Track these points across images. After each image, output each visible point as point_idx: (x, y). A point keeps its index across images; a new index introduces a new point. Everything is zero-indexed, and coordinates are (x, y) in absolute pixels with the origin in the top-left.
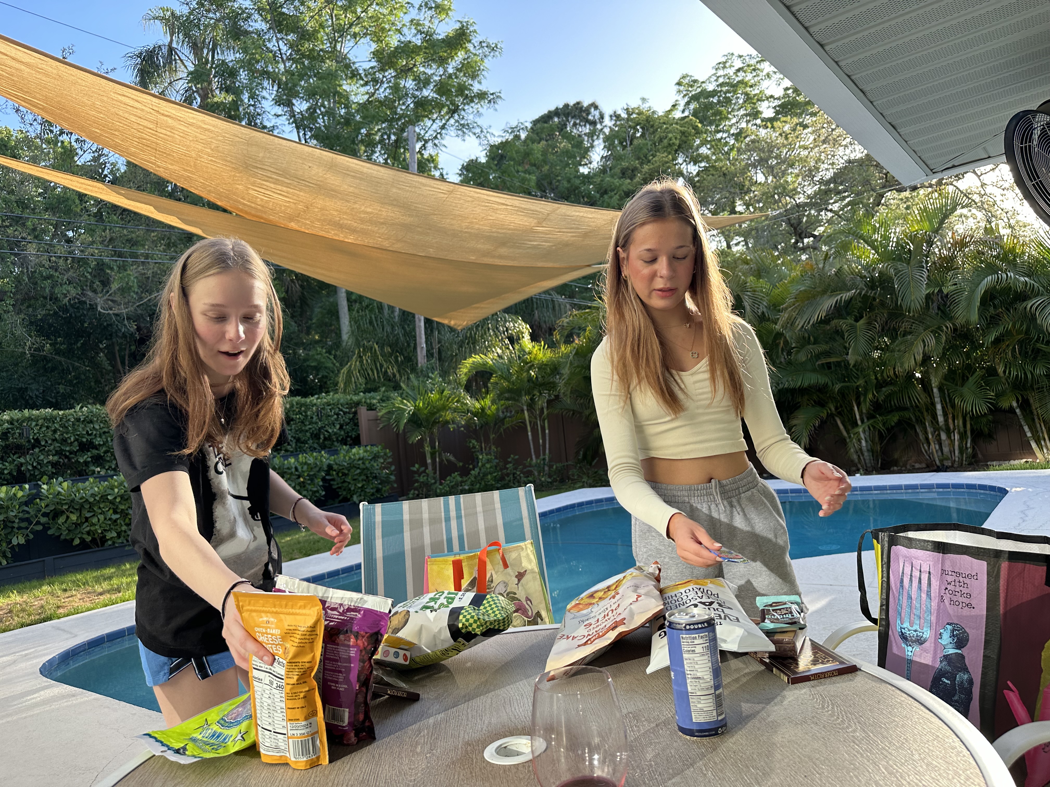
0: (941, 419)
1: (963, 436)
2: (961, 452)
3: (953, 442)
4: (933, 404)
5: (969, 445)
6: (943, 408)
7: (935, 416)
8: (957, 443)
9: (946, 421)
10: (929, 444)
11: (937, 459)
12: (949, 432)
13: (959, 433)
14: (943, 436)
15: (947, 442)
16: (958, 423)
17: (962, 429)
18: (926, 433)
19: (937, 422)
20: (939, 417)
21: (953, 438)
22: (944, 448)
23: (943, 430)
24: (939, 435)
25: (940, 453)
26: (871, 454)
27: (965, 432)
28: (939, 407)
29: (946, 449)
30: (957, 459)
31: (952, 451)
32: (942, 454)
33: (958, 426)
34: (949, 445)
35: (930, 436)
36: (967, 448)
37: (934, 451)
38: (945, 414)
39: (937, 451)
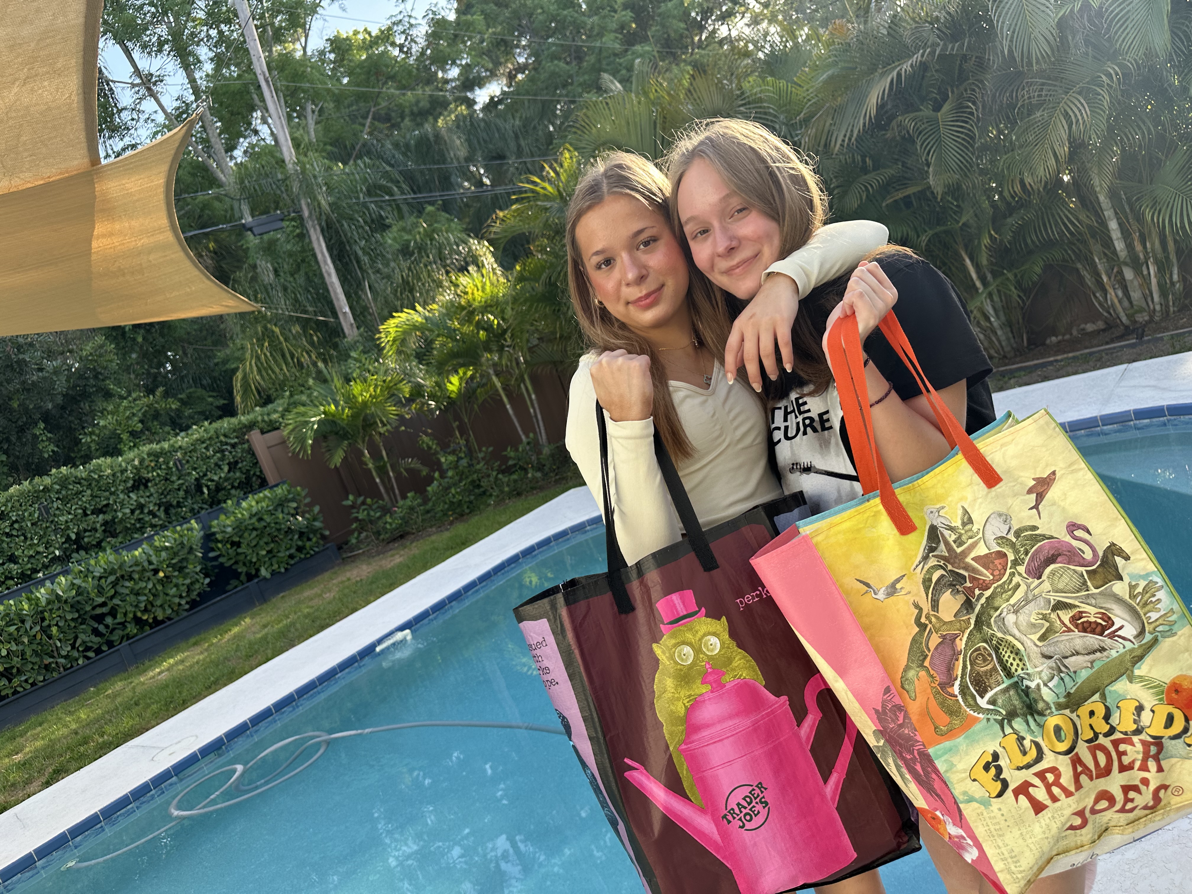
0: (1119, 245)
1: (1163, 267)
2: (1164, 293)
3: (1146, 279)
4: (1103, 223)
5: (1175, 277)
6: (1120, 225)
7: (1108, 243)
8: (1154, 281)
9: (1130, 246)
10: (1105, 291)
11: (1122, 315)
12: (1137, 265)
13: (1157, 262)
14: (1129, 274)
15: (1136, 283)
16: (1153, 245)
17: (1160, 255)
18: (1097, 275)
19: (1115, 252)
20: (1116, 243)
21: (1145, 272)
22: (1132, 294)
23: (1126, 264)
24: (1120, 273)
25: (1126, 303)
26: (1008, 329)
27: (1167, 258)
28: (1113, 225)
29: (1136, 295)
30: (1158, 308)
31: (1148, 296)
32: (1131, 302)
33: (1153, 250)
34: (1141, 286)
35: (1105, 279)
36: (1173, 284)
37: (1116, 301)
38: (1126, 234)
39: (1120, 301)
